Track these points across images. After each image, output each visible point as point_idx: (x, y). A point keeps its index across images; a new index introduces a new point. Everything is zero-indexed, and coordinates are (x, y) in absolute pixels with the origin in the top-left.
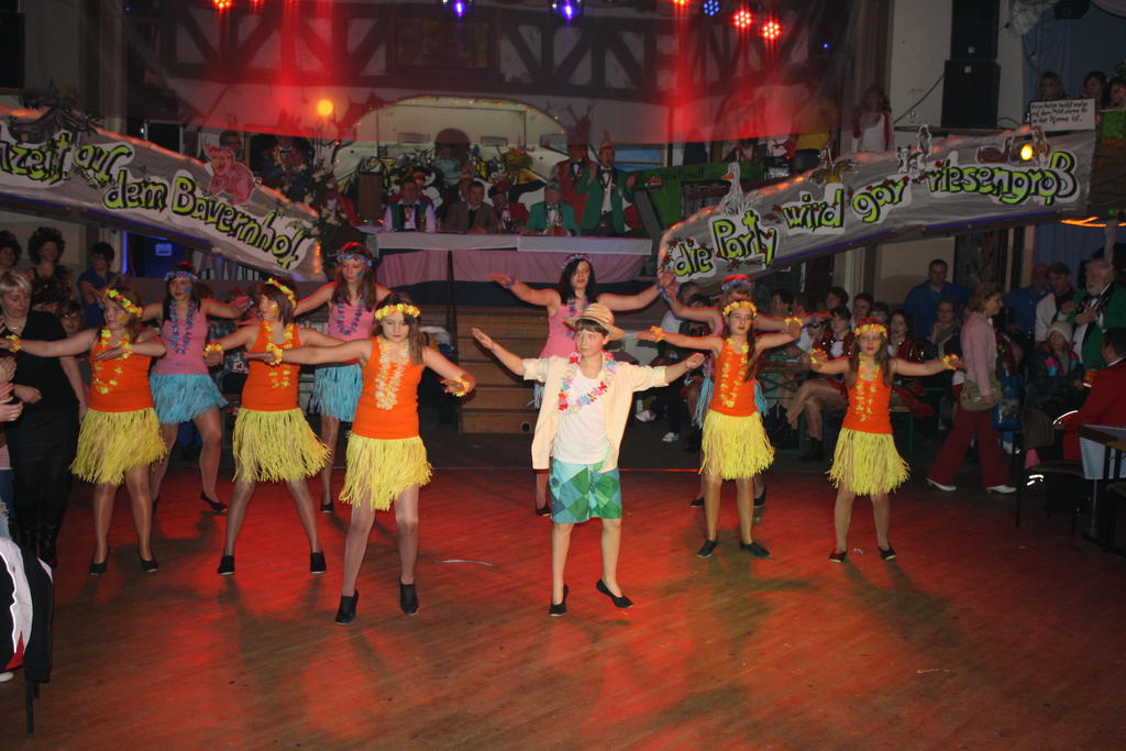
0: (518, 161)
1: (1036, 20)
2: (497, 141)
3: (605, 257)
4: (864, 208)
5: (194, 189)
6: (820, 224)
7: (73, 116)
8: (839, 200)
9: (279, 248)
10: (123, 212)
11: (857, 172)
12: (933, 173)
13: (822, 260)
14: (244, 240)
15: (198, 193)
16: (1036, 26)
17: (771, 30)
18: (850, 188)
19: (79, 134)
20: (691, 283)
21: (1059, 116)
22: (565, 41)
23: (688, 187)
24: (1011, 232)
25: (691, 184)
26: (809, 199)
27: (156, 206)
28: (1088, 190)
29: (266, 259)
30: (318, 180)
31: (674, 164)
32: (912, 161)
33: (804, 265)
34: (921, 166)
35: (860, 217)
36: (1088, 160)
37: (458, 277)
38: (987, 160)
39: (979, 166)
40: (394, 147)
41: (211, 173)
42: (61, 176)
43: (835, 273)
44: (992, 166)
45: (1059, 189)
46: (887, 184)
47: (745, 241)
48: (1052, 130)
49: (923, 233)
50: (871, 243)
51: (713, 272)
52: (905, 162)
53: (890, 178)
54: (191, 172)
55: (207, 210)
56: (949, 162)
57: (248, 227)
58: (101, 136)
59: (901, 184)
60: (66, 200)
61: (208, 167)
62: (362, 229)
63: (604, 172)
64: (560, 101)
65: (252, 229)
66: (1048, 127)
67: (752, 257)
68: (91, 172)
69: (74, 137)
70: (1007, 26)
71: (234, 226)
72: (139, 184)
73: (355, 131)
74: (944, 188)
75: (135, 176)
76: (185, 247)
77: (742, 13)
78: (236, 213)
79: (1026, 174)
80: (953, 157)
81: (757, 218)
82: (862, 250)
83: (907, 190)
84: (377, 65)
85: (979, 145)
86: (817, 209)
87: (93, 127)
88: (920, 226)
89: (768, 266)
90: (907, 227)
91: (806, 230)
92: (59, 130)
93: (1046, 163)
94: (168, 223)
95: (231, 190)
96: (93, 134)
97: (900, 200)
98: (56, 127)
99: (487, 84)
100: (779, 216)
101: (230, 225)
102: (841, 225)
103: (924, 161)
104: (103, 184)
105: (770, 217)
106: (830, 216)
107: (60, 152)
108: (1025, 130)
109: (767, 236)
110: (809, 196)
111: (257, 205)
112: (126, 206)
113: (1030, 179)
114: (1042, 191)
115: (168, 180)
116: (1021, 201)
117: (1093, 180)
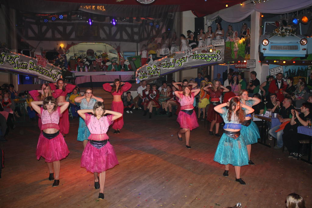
0: (105, 55)
1: (212, 23)
2: (100, 51)
3: (124, 75)
4: (179, 63)
5: (34, 64)
6: (170, 67)
7: (5, 49)
8: (173, 62)
9: (53, 76)
11: (177, 56)
12: (192, 55)
13: (170, 75)
14: (45, 75)
15: (35, 65)
18: (175, 59)
20: (143, 80)
21: (217, 43)
22: (114, 30)
24: (209, 67)
26: (167, 62)
27: (25, 68)
28: (224, 58)
29: (51, 79)
30: (61, 61)
31: (138, 55)
32: (188, 53)
33: (167, 76)
34: (190, 54)
35: (178, 65)
36: (223, 52)
37: (92, 81)
39: (202, 54)
40: (77, 54)
42: (3, 62)
43: (173, 77)
44: (204, 53)
45: (218, 58)
46: (183, 58)
47: (154, 71)
48: (216, 46)
49: (191, 68)
50: (180, 70)
51: (148, 77)
52: (186, 53)
53: (183, 57)
54: (33, 60)
55: (37, 69)
57: (46, 72)
58: (12, 53)
59: (186, 58)
60: (5, 68)
61: (36, 59)
62: (71, 72)
64: (113, 43)
65: (47, 72)
67: (156, 74)
68: (10, 61)
69: (6, 54)
70: (206, 24)
71: (43, 72)
72: (21, 64)
73: (69, 51)
74: (195, 58)
75: (20, 62)
76: (32, 77)
77: (151, 23)
78: (43, 69)
80: (196, 52)
81: (156, 66)
82: (178, 72)
84: (73, 36)
86: (169, 64)
87: (9, 51)
88: (190, 66)
89: (159, 76)
90: (188, 67)
91: (167, 68)
92: (2, 52)
93: (215, 53)
94: (28, 72)
95: (42, 64)
96: (10, 53)
97: (186, 61)
99: (98, 39)
100: (161, 65)
101: (42, 72)
102: (174, 67)
103: (190, 53)
104: (13, 64)
105: (159, 66)
106: (171, 65)
107: (3, 57)
109: (159, 70)
111: (47, 67)
112: (18, 69)
113: (212, 56)
114: (214, 58)
115: (28, 63)
116: (210, 60)
117: (224, 56)
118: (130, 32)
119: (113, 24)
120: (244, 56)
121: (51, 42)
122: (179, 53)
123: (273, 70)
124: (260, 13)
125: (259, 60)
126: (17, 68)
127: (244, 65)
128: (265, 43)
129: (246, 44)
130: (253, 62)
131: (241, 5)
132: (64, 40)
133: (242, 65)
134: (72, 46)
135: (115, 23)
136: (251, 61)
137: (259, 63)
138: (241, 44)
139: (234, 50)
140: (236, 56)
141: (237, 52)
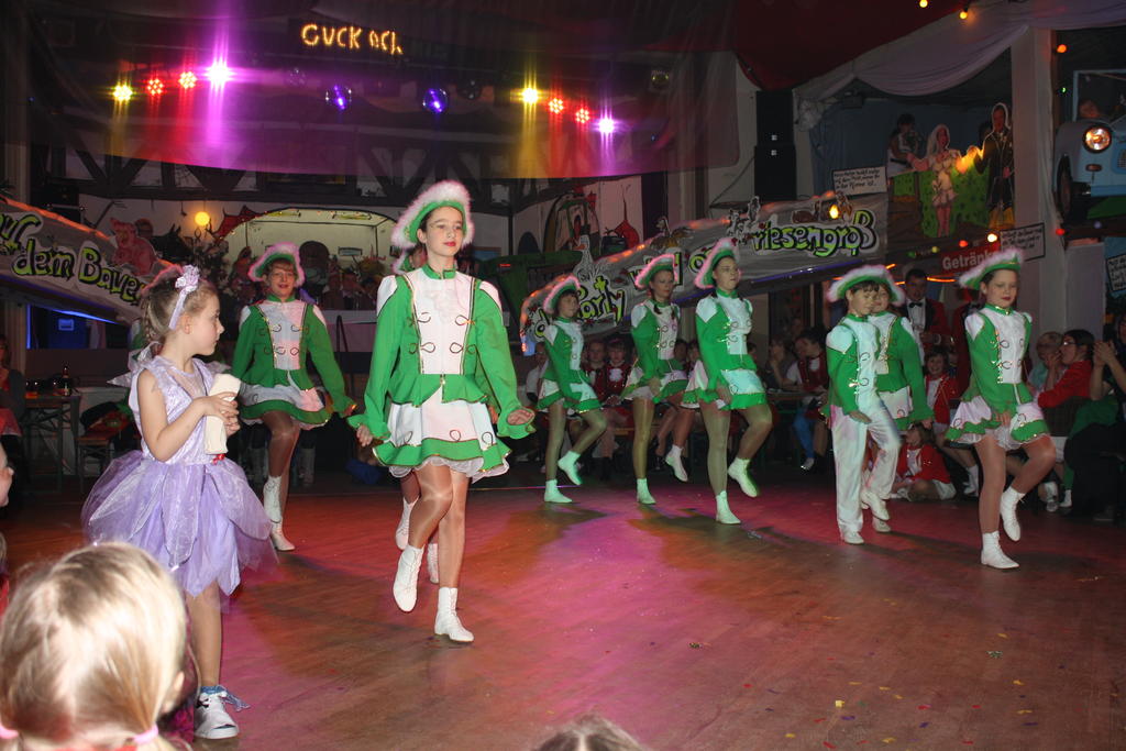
0: (372, 268)
2: (353, 251)
5: (99, 259)
10: (31, 279)
11: (691, 238)
12: (757, 235)
15: (104, 263)
16: (820, 123)
17: (607, 126)
18: (686, 251)
21: (857, 182)
23: (533, 270)
24: (812, 287)
25: (536, 269)
27: (63, 275)
28: (886, 241)
32: (739, 225)
34: (746, 230)
36: (884, 217)
38: (801, 222)
39: (794, 226)
41: (116, 246)
44: (806, 225)
45: (862, 242)
47: (597, 303)
48: (852, 194)
49: (752, 285)
52: (734, 224)
54: (97, 243)
55: (112, 280)
56: (769, 226)
58: (13, 207)
66: (849, 191)
67: (604, 316)
70: (797, 122)
71: (138, 296)
72: (47, 253)
74: (767, 246)
75: (43, 245)
77: (582, 111)
78: (138, 284)
79: (834, 231)
80: (774, 219)
81: (607, 283)
85: (793, 209)
87: (2, 196)
88: (750, 280)
89: (618, 324)
93: (849, 221)
94: (75, 291)
95: (134, 263)
96: (3, 203)
99: (347, 197)
101: (134, 295)
103: (750, 224)
105: (619, 280)
108: (829, 195)
109: (616, 298)
112: (34, 273)
113: (838, 235)
114: (848, 245)
115: (75, 250)
116: (832, 253)
117: (888, 232)
118: (476, 174)
119: (434, 108)
121: (156, 202)
122: (696, 225)
123: (1122, 261)
124: (1053, 32)
125: (1055, 222)
126: (28, 269)
128: (1100, 141)
129: (991, 171)
130: (1031, 236)
131: (963, 15)
132: (212, 199)
134: (242, 222)
135: (442, 103)
136: (1020, 234)
137: (1057, 238)
138: (969, 172)
139: (936, 203)
140: (944, 228)
141: (948, 209)
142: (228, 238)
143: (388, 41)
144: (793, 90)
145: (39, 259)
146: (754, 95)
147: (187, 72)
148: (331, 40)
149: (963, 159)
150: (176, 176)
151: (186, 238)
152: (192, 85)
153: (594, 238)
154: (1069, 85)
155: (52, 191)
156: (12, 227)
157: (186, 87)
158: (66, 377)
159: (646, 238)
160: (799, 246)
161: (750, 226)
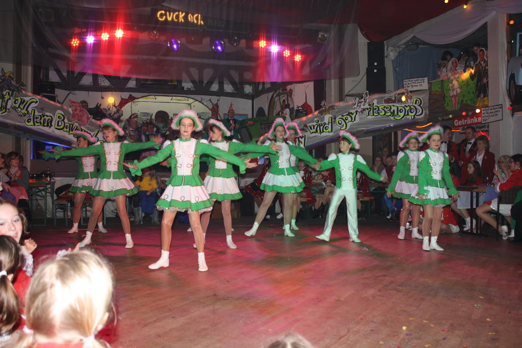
1: (397, 54)
4: (340, 124)
5: (64, 119)
6: (323, 132)
7: (12, 84)
8: (330, 121)
10: (33, 127)
11: (337, 110)
12: (367, 109)
13: (322, 148)
15: (66, 121)
17: (298, 58)
18: (335, 116)
19: (15, 92)
21: (414, 84)
22: (208, 74)
23: (263, 125)
24: (393, 133)
26: (318, 122)
27: (48, 126)
28: (428, 112)
32: (359, 104)
33: (314, 152)
34: (362, 107)
35: (339, 128)
36: (427, 101)
38: (388, 103)
39: (385, 105)
41: (72, 112)
42: (6, 110)
43: (326, 154)
44: (390, 105)
45: (416, 113)
46: (349, 114)
48: (414, 90)
49: (365, 132)
52: (357, 104)
53: (350, 111)
54: (63, 111)
55: (70, 129)
56: (373, 105)
58: (25, 94)
59: (355, 114)
60: (8, 121)
63: (230, 120)
66: (410, 89)
68: (19, 109)
69: (12, 94)
70: (387, 56)
72: (40, 116)
74: (372, 114)
75: (39, 112)
77: (286, 51)
79: (404, 107)
80: (375, 102)
83: (357, 116)
85: (384, 97)
86: (322, 125)
87: (20, 90)
88: (363, 130)
90: (358, 131)
91: (317, 134)
93: (411, 103)
94: (53, 133)
95: (80, 120)
96: (20, 92)
97: (355, 120)
98: (4, 89)
99: (177, 90)
100: (306, 129)
102: (332, 131)
104: (25, 115)
106: (327, 128)
107: (6, 99)
108: (401, 91)
109: (302, 138)
110: (318, 120)
111: (90, 127)
112: (34, 125)
113: (405, 109)
114: (410, 114)
115: (53, 114)
116: (402, 118)
117: (429, 108)
118: (237, 80)
119: (218, 50)
120: (474, 103)
121: (90, 92)
122: (341, 104)
124: (507, 14)
125: (508, 103)
127: (475, 120)
129: (477, 79)
130: (496, 110)
131: (465, 7)
132: (115, 91)
133: (469, 121)
134: (129, 102)
135: (222, 47)
136: (491, 109)
137: (509, 111)
138: (467, 80)
139: (451, 95)
140: (455, 106)
141: (457, 98)
142: (123, 109)
143: (197, 18)
144: (385, 42)
145: (36, 118)
146: (367, 44)
147: (105, 32)
148: (171, 18)
149: (465, 74)
150: (99, 80)
151: (104, 109)
152: (107, 39)
153: (292, 110)
154: (515, 39)
155: (43, 87)
156: (25, 103)
157: (104, 39)
158: (48, 172)
159: (315, 110)
160: (387, 114)
161: (364, 105)
